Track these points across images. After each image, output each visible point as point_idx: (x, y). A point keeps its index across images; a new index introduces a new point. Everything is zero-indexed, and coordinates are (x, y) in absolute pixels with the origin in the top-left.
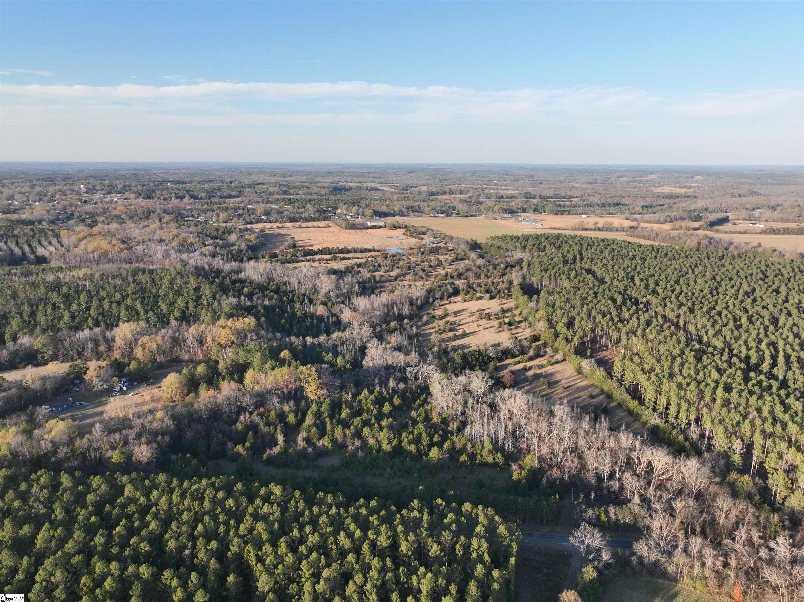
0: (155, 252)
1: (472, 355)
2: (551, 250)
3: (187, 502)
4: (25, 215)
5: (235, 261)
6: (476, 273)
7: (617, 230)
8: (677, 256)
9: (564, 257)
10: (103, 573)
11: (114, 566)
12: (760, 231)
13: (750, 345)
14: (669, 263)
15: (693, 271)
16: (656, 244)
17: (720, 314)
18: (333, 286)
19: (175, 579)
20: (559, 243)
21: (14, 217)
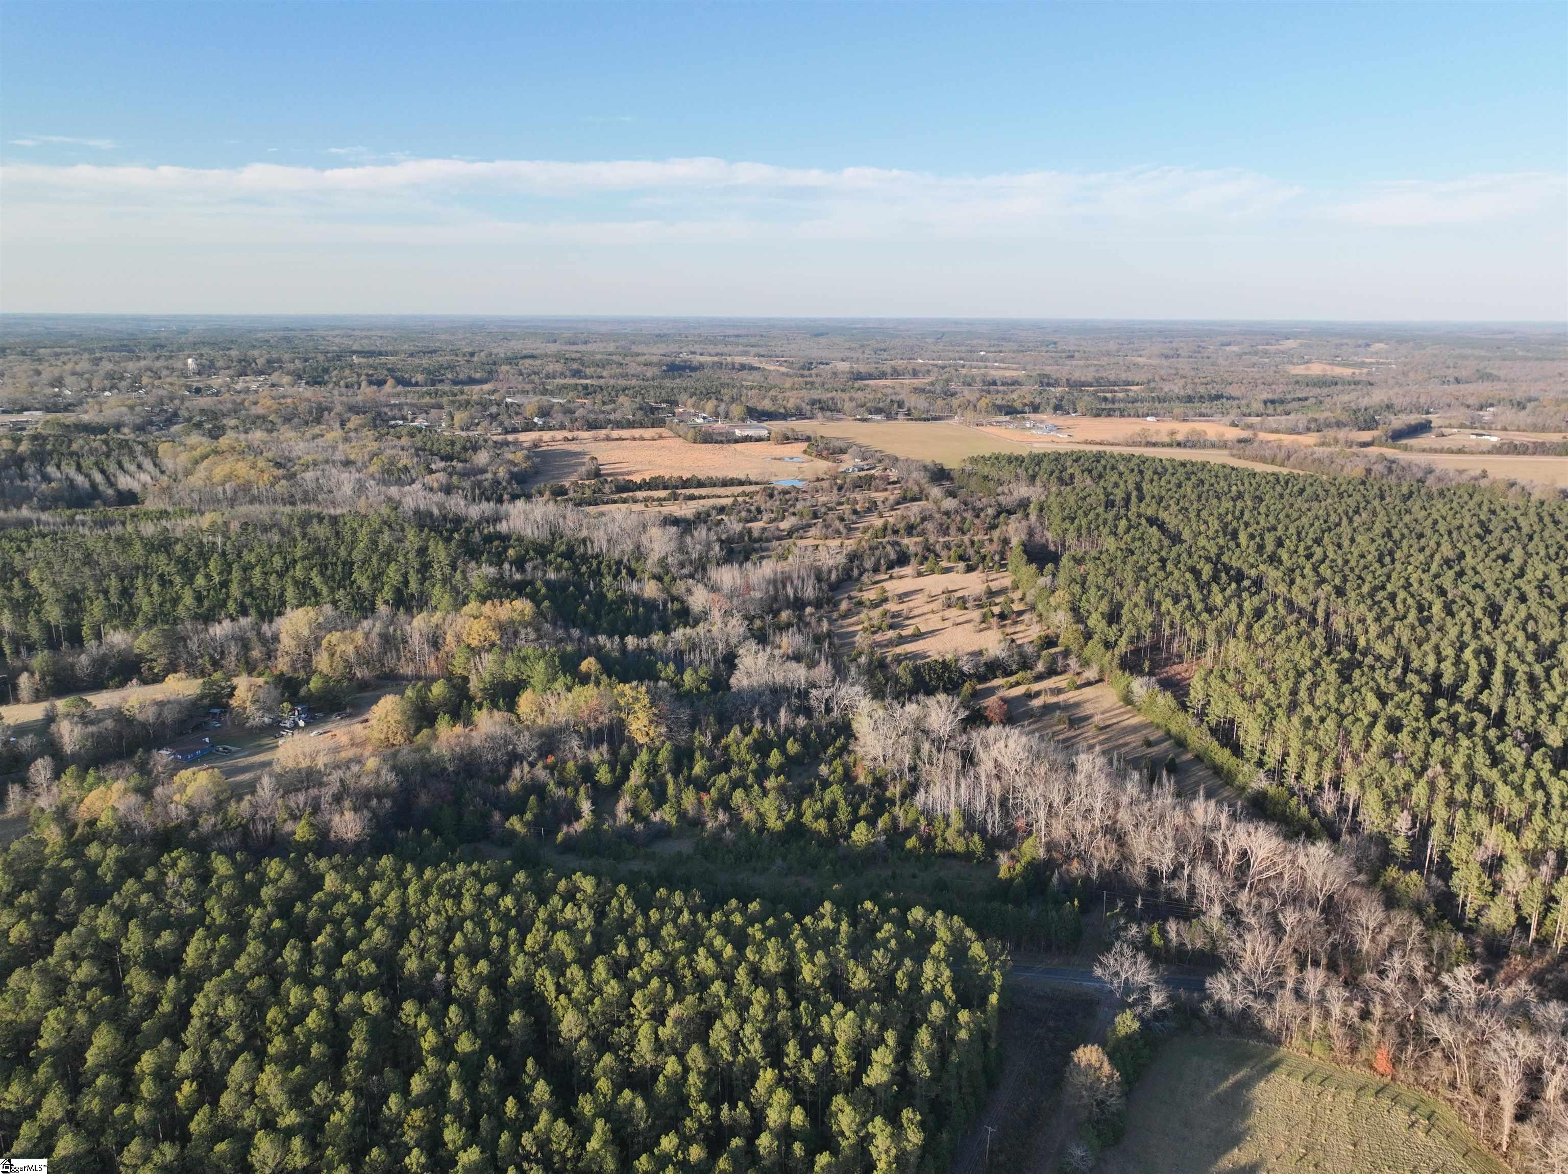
0: (339, 484)
1: (930, 669)
2: (1083, 482)
3: (432, 900)
4: (88, 417)
5: (488, 500)
6: (941, 525)
7: (1213, 446)
8: (1322, 494)
9: (1107, 495)
10: (303, 1005)
11: (320, 994)
12: (1489, 448)
13: (1444, 653)
14: (1307, 505)
15: (1351, 520)
16: (1285, 471)
17: (1392, 597)
18: (673, 545)
19: (423, 1015)
20: (1100, 468)
21: (70, 418)
